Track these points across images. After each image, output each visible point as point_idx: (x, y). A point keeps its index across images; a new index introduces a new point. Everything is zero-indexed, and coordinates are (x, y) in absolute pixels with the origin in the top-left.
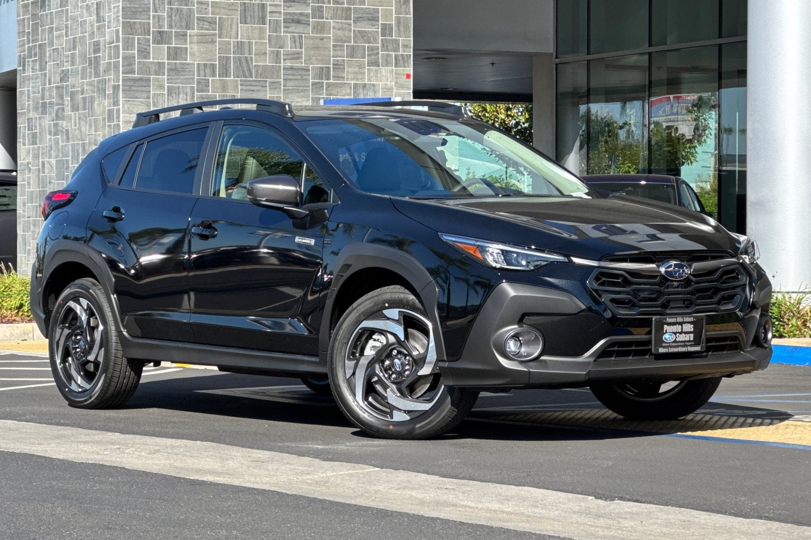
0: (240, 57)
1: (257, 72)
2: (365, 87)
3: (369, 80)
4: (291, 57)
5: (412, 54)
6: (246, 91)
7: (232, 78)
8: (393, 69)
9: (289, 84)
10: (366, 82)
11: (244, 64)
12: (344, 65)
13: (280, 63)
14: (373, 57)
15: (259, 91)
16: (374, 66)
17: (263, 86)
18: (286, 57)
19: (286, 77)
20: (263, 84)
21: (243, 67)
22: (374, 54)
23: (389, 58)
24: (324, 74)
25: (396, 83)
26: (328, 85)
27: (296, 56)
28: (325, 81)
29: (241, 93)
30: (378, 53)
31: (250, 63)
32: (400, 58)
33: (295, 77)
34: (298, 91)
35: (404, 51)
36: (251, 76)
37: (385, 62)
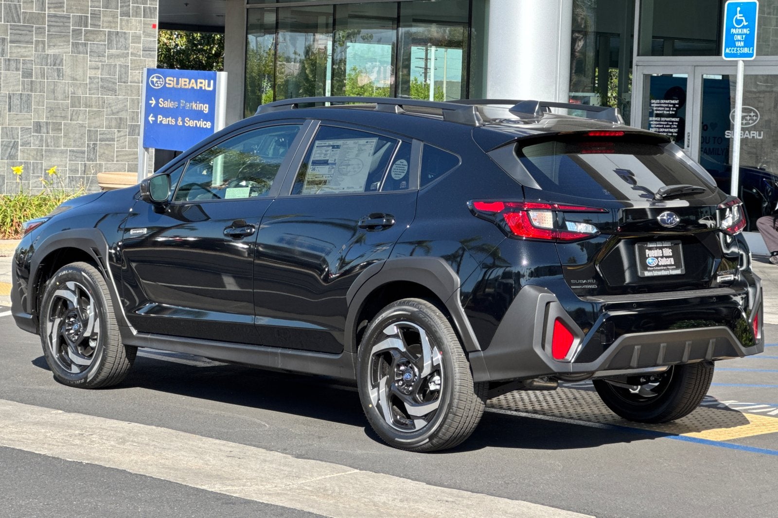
0: (10, 4)
1: (25, 18)
2: (118, 34)
3: (121, 28)
4: (55, 5)
5: (158, 7)
6: (15, 34)
7: (3, 23)
8: (141, 20)
9: (53, 29)
10: (119, 30)
11: (13, 11)
12: (100, 15)
13: (45, 11)
14: (125, 8)
15: (26, 35)
16: (126, 16)
17: (30, 31)
18: (50, 6)
19: (50, 23)
20: (30, 29)
21: (12, 14)
22: (126, 6)
23: (138, 10)
24: (83, 22)
25: (144, 32)
26: (87, 32)
27: (59, 5)
28: (83, 28)
29: (10, 36)
30: (129, 5)
31: (19, 9)
32: (148, 10)
33: (58, 24)
34: (61, 36)
35: (152, 4)
36: (19, 21)
37: (135, 14)
